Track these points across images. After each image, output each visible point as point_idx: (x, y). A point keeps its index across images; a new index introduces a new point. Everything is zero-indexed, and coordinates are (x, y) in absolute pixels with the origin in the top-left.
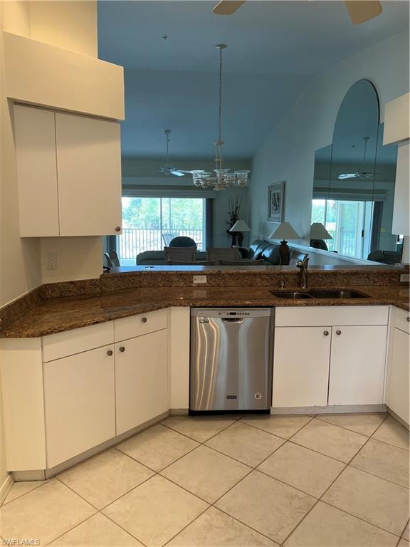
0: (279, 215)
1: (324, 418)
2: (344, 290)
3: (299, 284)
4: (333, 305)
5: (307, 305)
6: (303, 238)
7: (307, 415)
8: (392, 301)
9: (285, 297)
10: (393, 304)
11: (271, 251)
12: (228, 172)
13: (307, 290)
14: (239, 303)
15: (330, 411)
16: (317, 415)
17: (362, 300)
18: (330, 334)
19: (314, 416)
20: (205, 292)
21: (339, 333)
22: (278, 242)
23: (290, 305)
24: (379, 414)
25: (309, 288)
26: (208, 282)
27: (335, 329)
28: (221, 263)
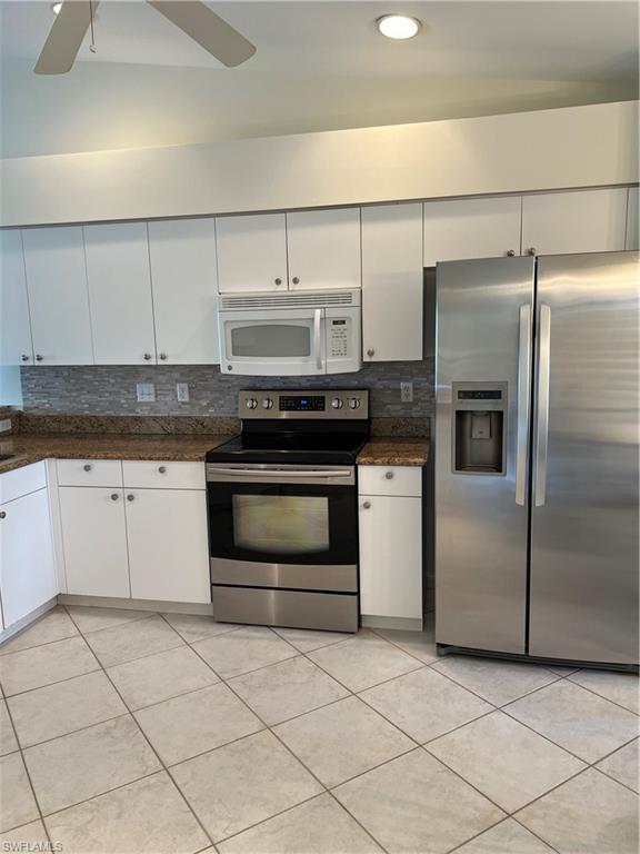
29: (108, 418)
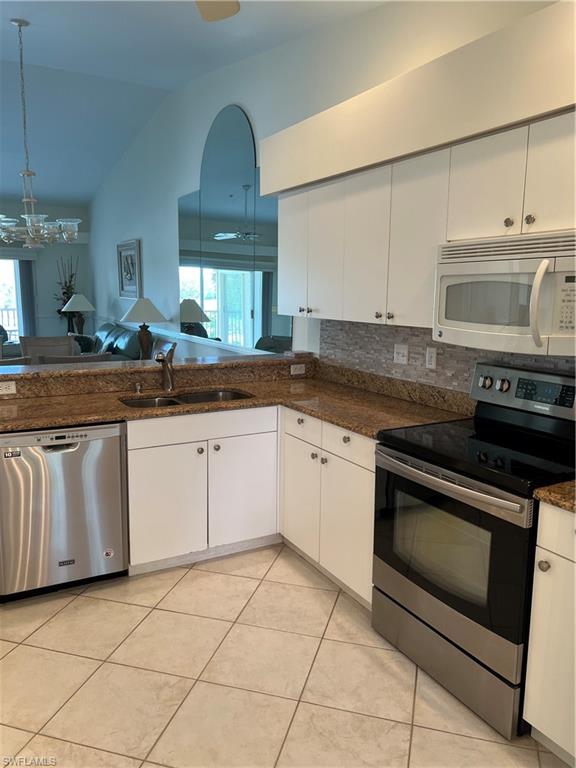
0: (133, 288)
1: (203, 567)
2: (224, 390)
3: (163, 386)
4: (208, 411)
5: (172, 414)
6: (171, 321)
7: (181, 567)
8: (281, 400)
9: (141, 406)
10: (281, 404)
11: (127, 340)
12: (46, 220)
13: (174, 393)
14: (70, 421)
15: (212, 555)
16: (194, 564)
17: (244, 402)
18: (205, 450)
19: (191, 566)
20: (14, 408)
21: (217, 448)
22: (136, 326)
23: (148, 417)
24: (273, 547)
25: (177, 391)
26: (18, 391)
27: (212, 444)
28: (43, 361)
29: (370, 374)
